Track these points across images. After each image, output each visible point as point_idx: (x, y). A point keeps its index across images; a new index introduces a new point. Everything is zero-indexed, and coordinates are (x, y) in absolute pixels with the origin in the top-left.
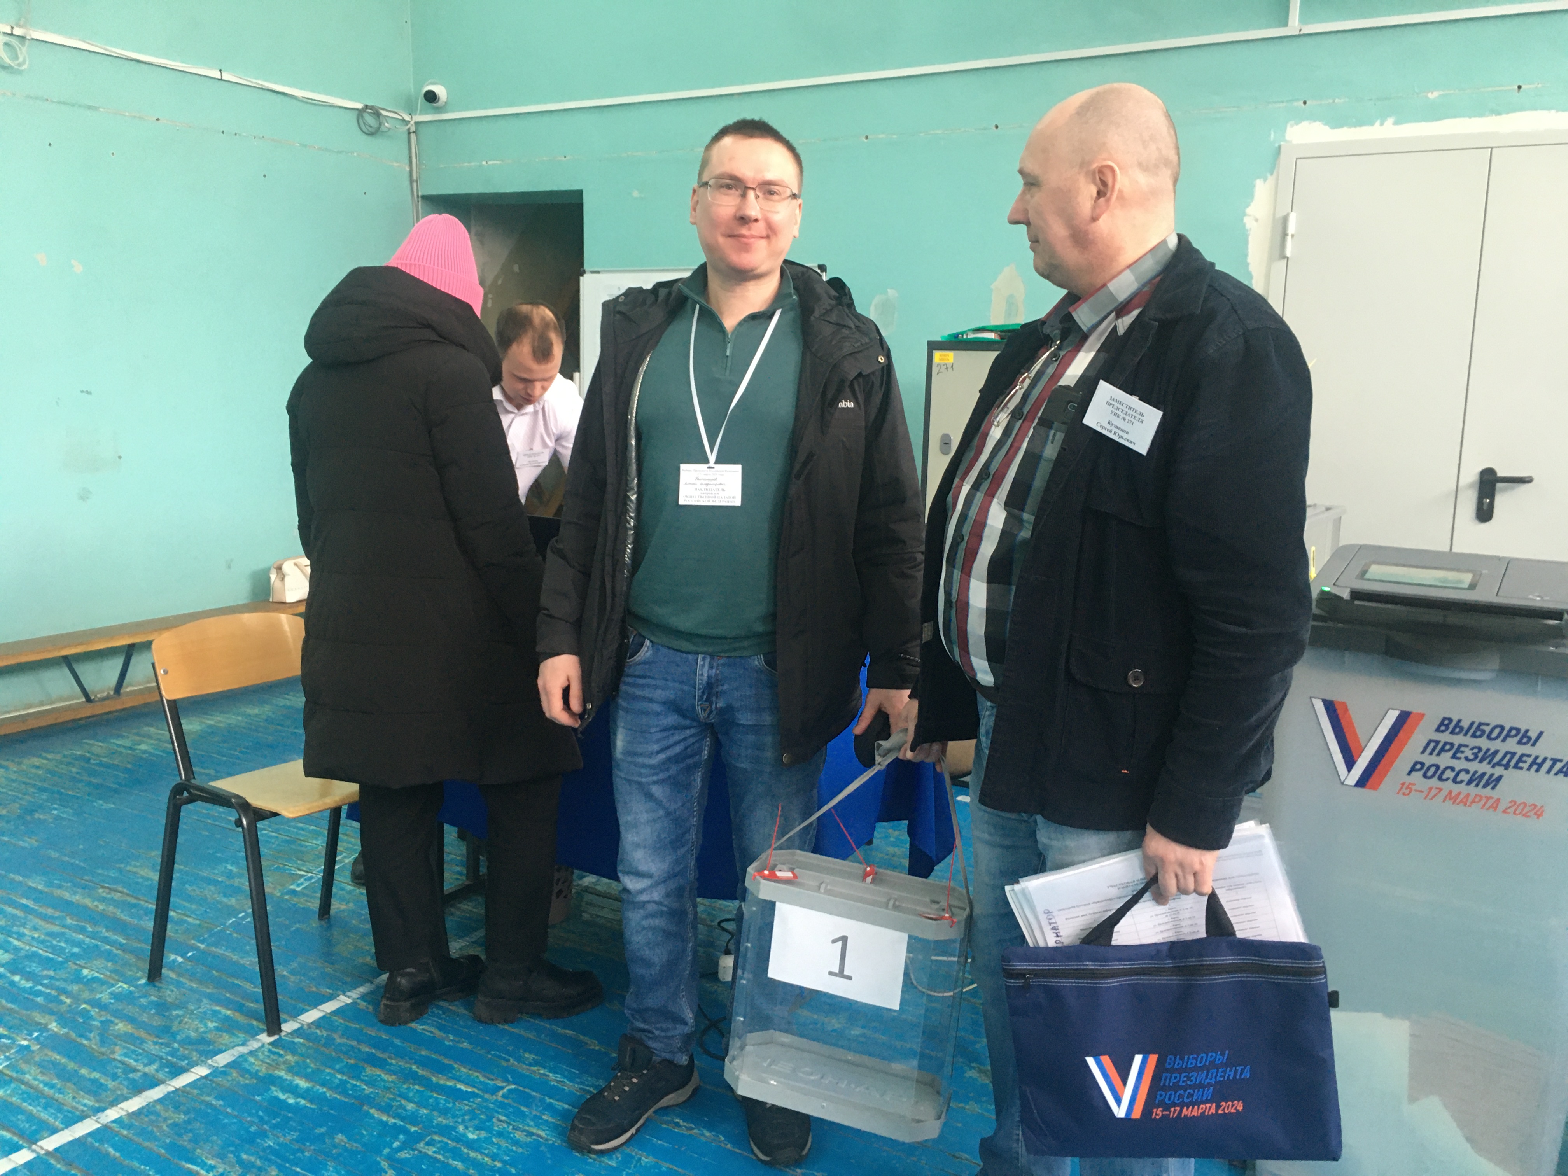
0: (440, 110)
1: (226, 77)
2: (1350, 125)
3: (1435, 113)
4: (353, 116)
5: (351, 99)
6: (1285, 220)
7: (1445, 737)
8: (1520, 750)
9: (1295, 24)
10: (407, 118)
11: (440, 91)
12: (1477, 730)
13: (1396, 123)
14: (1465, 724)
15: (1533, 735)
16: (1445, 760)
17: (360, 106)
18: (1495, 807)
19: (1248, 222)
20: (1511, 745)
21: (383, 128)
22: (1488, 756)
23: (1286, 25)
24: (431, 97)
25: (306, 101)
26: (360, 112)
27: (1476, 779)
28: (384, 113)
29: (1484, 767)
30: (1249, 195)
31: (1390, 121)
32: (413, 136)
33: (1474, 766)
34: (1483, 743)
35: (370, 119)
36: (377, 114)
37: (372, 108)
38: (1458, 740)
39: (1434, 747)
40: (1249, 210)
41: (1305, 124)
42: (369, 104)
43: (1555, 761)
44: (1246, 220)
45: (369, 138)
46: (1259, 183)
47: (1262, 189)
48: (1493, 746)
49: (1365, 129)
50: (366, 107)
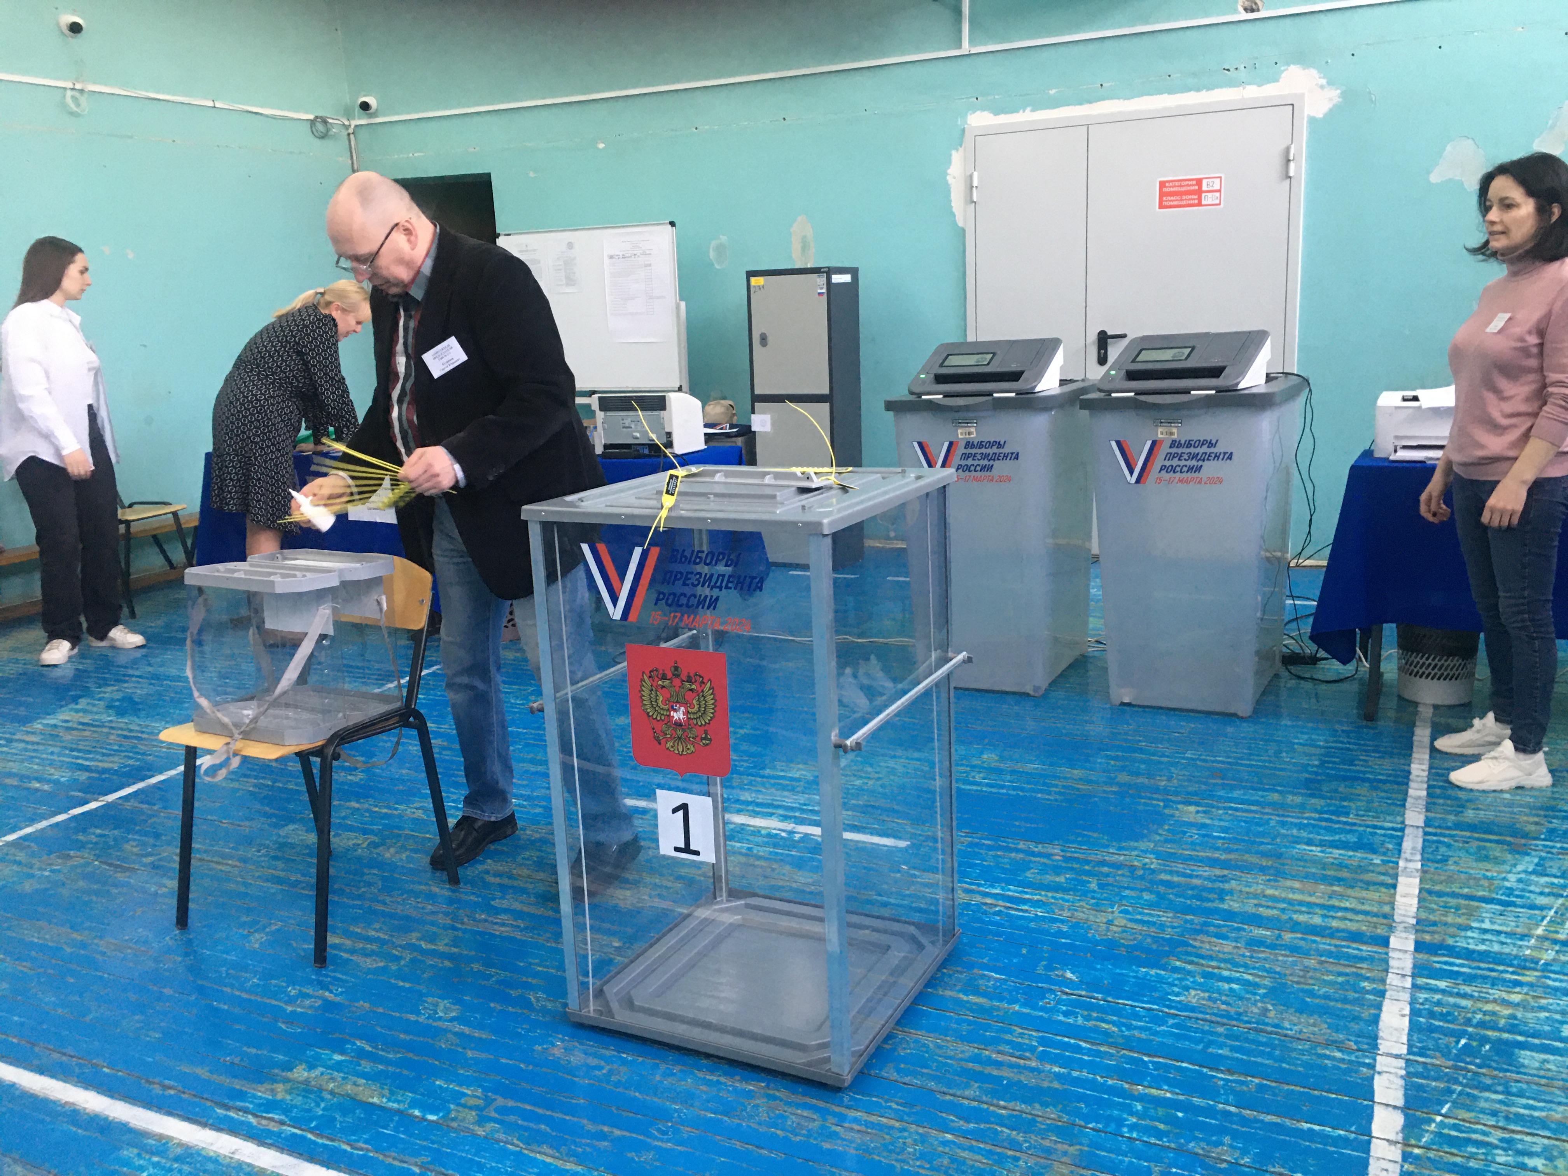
0: (374, 115)
1: (218, 105)
2: (1006, 113)
3: (1055, 103)
4: (309, 124)
5: (307, 112)
6: (971, 176)
7: (1174, 450)
8: (1209, 451)
9: (966, 47)
10: (347, 123)
11: (371, 101)
12: (1189, 444)
13: (1033, 111)
14: (1183, 442)
15: (1214, 442)
16: (1175, 462)
17: (312, 117)
18: (1200, 482)
19: (949, 179)
20: (1205, 449)
21: (331, 133)
22: (1194, 457)
23: (960, 46)
24: (365, 106)
25: (274, 117)
26: (312, 122)
27: (1190, 469)
28: (330, 121)
29: (1194, 463)
30: (949, 162)
31: (1029, 109)
32: (352, 136)
33: (1189, 463)
34: (1192, 450)
35: (320, 127)
36: (324, 122)
37: (321, 118)
38: (1180, 451)
39: (1170, 456)
40: (949, 171)
41: (978, 113)
42: (320, 114)
43: (1225, 453)
44: (948, 178)
45: (323, 141)
46: (954, 153)
47: (957, 157)
48: (1197, 450)
49: (1014, 115)
50: (317, 117)
